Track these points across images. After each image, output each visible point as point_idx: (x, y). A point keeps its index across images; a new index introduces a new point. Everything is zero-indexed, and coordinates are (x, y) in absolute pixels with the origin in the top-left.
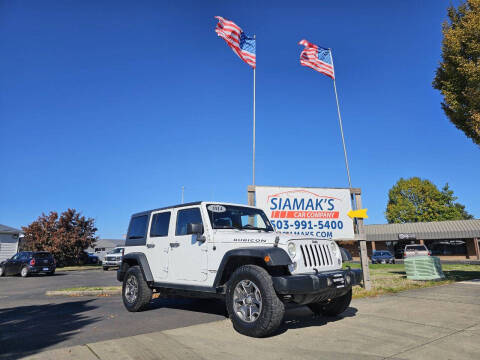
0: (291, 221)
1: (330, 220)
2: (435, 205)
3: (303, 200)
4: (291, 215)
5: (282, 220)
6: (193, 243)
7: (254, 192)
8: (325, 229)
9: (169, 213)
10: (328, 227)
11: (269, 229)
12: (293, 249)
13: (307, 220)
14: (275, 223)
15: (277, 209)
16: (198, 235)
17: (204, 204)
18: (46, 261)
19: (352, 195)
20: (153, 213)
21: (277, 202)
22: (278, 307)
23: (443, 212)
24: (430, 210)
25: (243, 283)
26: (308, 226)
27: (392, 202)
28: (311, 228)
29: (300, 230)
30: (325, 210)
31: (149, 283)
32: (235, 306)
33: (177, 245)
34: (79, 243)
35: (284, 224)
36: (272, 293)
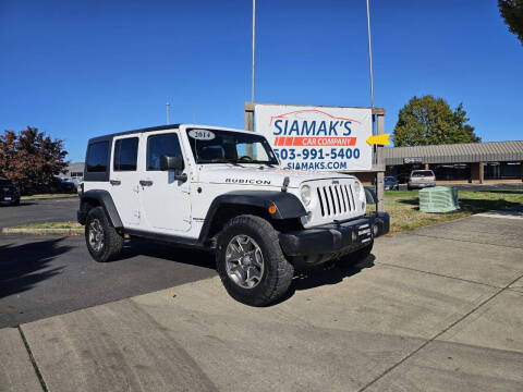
0: (299, 149)
1: (345, 148)
2: (445, 126)
3: (314, 123)
4: (298, 142)
5: (288, 148)
6: (170, 182)
7: (253, 111)
8: (339, 159)
9: (137, 139)
10: (342, 156)
11: (272, 162)
12: (308, 194)
13: (317, 148)
14: (279, 152)
15: (282, 135)
16: (177, 171)
17: (183, 128)
18: (7, 190)
19: (373, 116)
20: (115, 139)
21: (282, 125)
22: (286, 270)
23: (453, 134)
24: (440, 132)
25: (239, 239)
26: (319, 154)
27: (401, 123)
28: (321, 158)
29: (309, 161)
30: (340, 135)
31: (118, 229)
32: (229, 267)
33: (150, 183)
34: (47, 169)
35: (289, 153)
36: (279, 254)
